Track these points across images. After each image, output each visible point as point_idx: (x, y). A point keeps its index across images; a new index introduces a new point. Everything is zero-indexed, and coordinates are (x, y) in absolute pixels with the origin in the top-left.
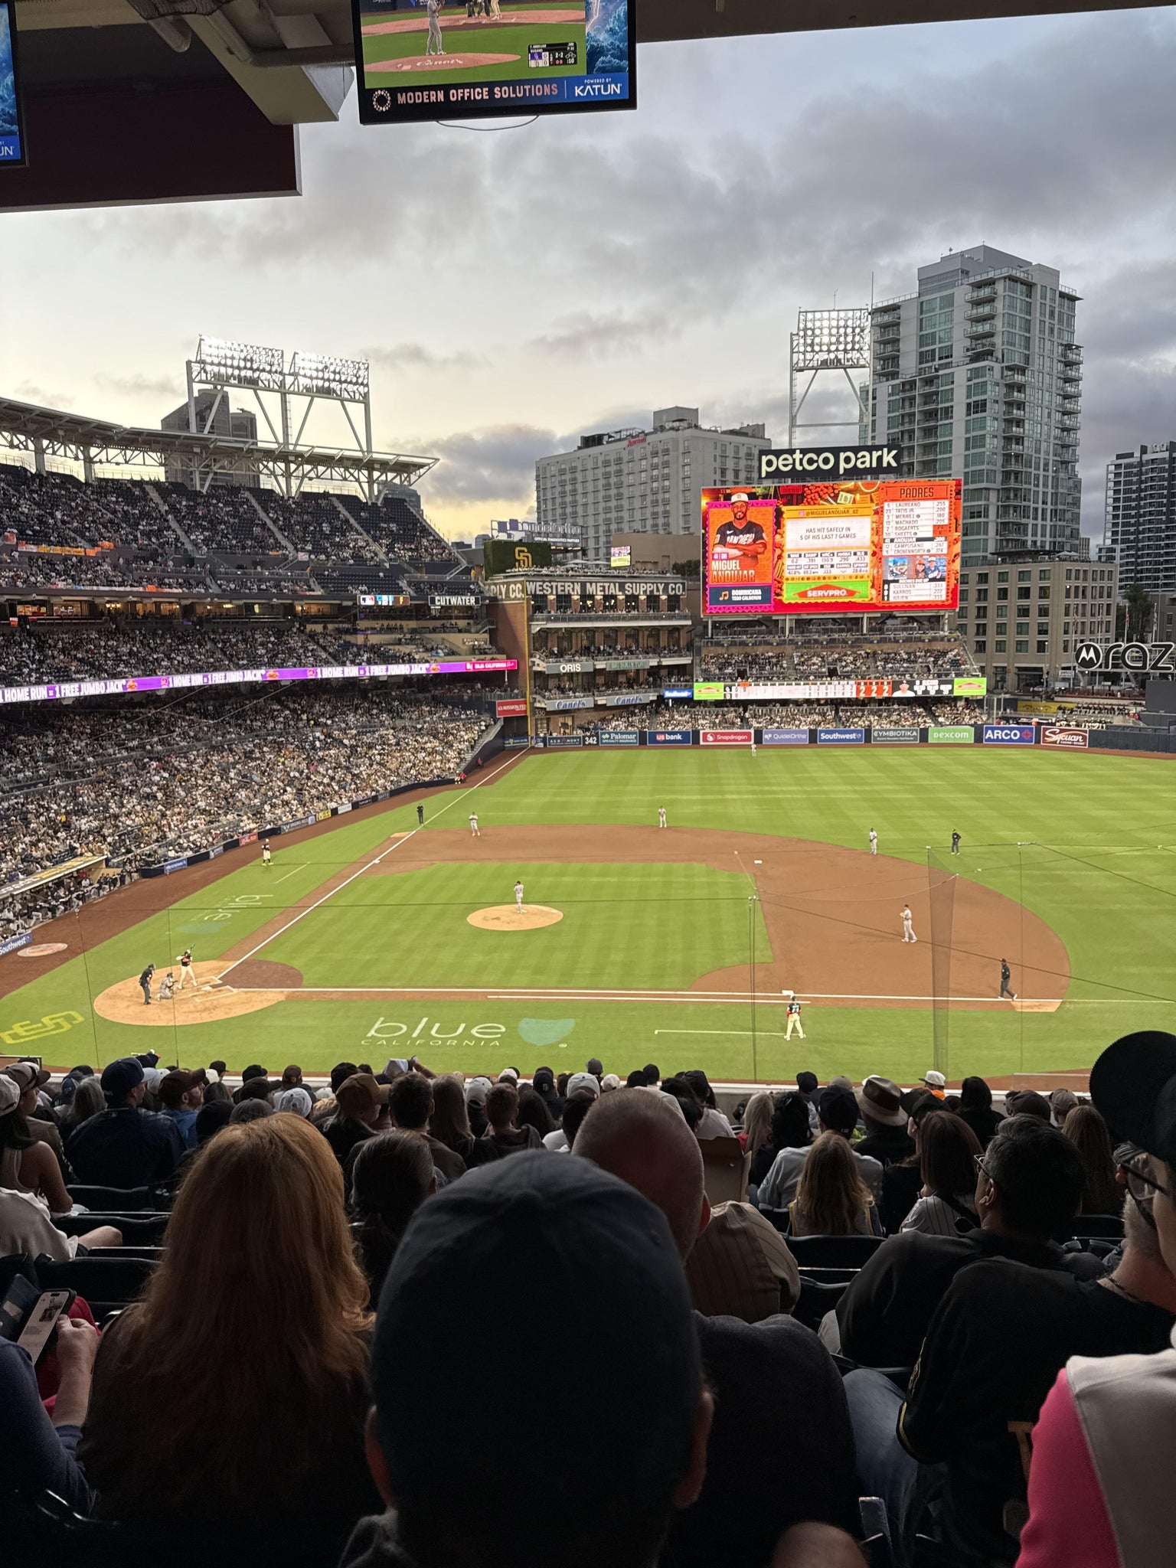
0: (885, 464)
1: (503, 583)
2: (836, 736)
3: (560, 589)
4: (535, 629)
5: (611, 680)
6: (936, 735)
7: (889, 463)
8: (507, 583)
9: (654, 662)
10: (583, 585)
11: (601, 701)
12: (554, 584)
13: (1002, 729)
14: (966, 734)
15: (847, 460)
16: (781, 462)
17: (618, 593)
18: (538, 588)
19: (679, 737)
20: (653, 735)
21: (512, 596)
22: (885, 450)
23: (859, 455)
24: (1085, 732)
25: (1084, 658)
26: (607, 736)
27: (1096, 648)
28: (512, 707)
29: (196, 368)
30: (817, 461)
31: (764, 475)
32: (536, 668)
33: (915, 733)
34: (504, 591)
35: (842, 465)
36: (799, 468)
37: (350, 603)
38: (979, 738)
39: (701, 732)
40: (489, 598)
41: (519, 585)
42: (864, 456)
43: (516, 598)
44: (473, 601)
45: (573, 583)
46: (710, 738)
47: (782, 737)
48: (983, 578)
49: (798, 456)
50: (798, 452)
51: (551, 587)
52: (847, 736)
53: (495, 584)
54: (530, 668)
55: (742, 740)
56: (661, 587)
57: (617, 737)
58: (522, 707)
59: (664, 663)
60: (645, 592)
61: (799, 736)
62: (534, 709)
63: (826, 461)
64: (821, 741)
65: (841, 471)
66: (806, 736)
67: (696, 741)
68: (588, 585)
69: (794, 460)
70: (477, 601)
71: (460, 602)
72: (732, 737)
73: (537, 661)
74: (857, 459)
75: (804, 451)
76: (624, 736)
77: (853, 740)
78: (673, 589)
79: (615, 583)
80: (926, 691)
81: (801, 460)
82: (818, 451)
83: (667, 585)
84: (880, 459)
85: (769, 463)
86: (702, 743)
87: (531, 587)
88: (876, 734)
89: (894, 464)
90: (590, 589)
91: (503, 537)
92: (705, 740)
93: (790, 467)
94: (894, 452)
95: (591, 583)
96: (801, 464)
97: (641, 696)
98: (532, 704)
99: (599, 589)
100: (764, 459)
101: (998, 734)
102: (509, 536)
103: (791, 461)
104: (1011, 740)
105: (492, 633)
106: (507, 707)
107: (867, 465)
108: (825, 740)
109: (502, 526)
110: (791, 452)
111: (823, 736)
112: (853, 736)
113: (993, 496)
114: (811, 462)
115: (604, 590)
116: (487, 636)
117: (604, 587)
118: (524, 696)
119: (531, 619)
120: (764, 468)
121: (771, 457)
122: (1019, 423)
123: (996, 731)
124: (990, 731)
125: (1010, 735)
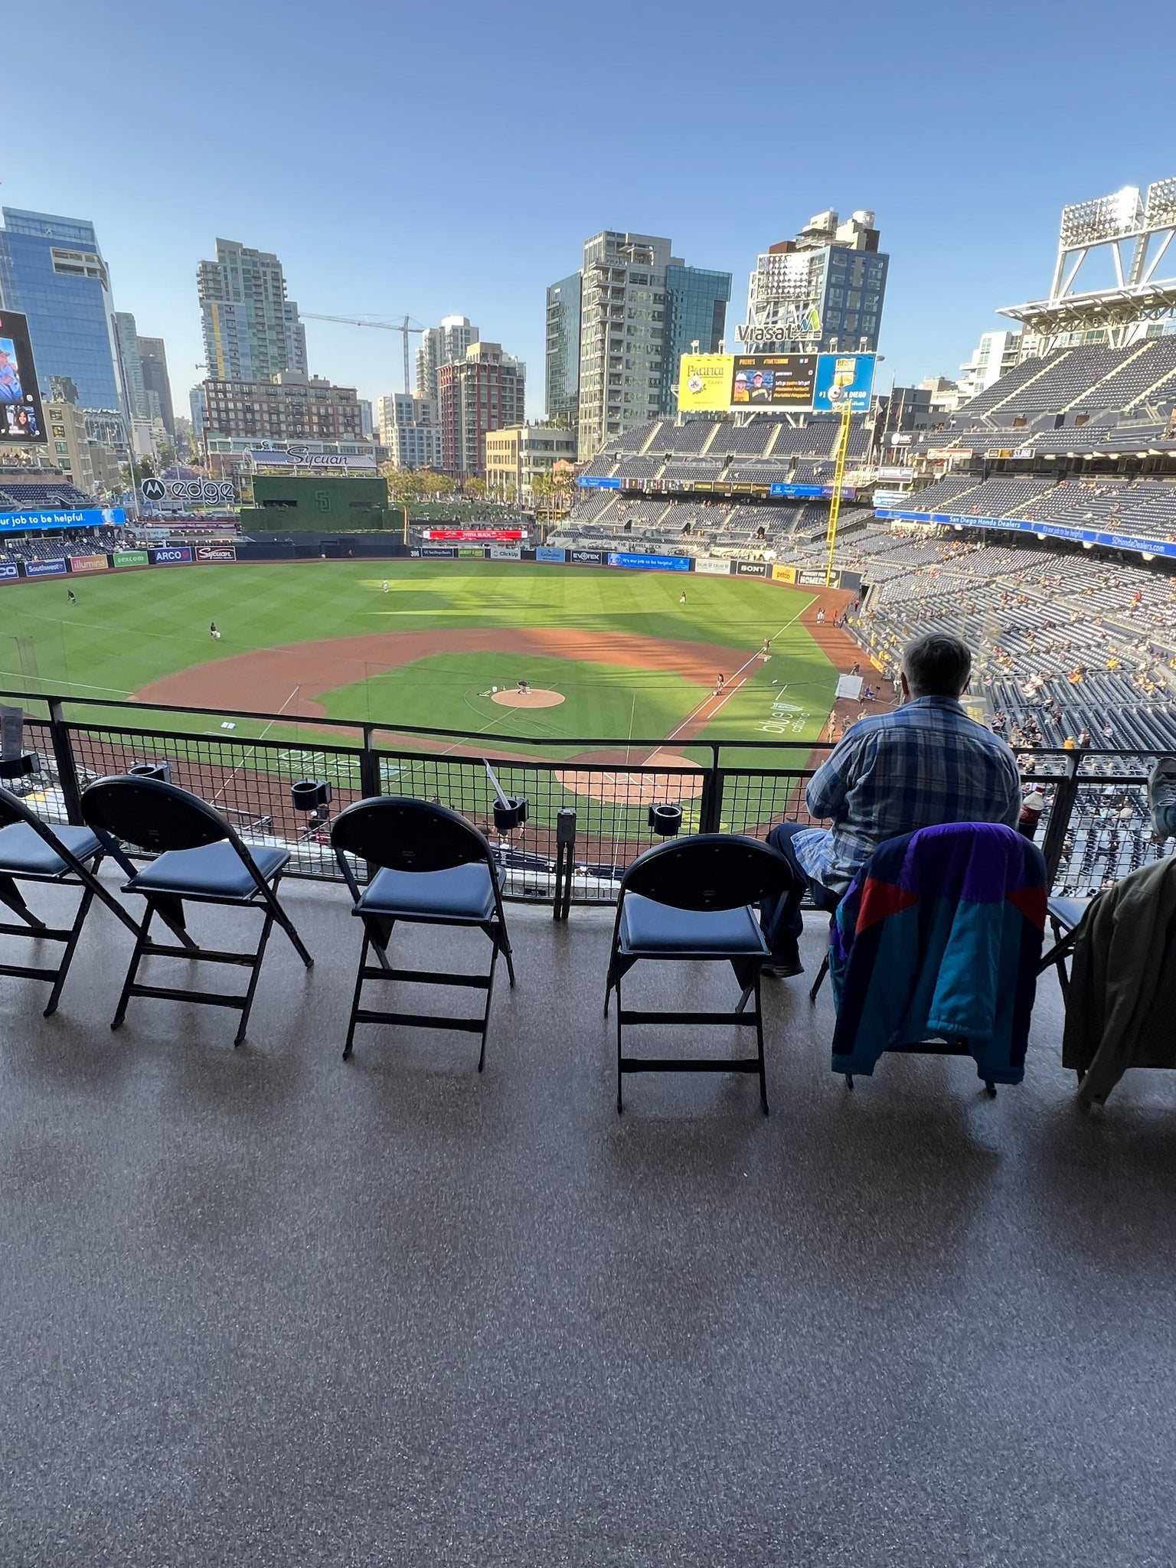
104: (175, 560)
123: (163, 553)
124: (159, 554)
125: (174, 555)
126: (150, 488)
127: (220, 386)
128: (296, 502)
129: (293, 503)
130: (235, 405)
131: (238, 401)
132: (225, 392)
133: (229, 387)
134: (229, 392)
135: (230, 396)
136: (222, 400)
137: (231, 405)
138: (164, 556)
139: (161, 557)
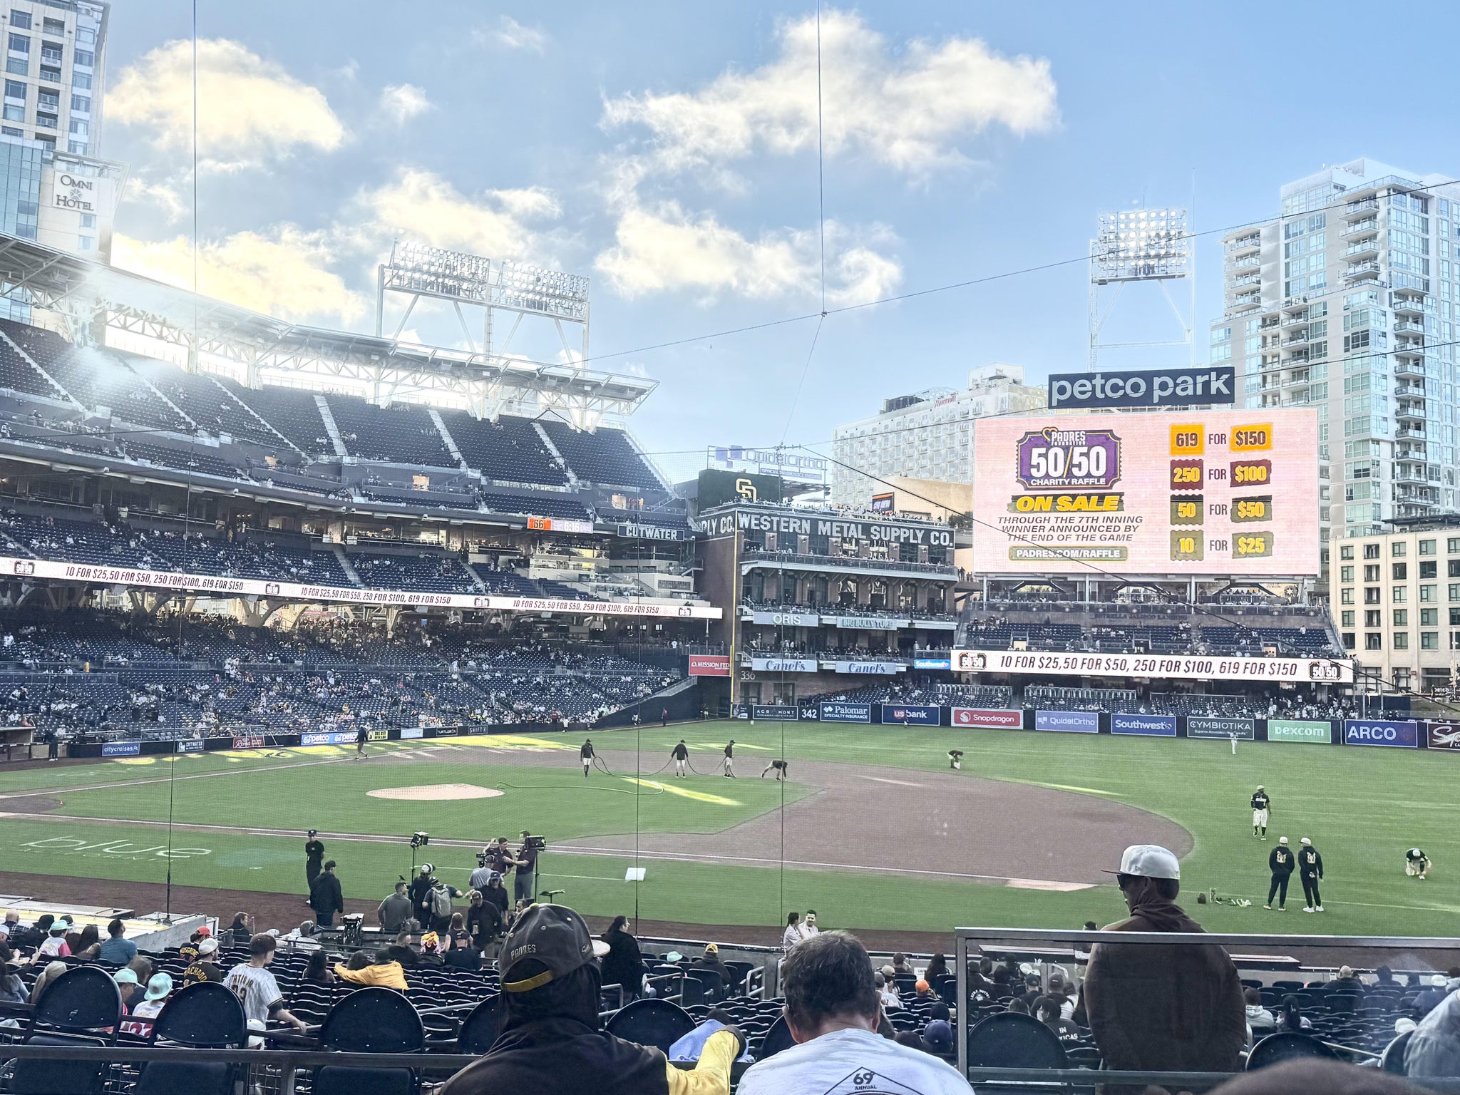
0: (1213, 391)
1: (714, 517)
2: (1136, 724)
3: (783, 524)
4: (745, 570)
5: (846, 642)
6: (1277, 731)
7: (1218, 389)
8: (719, 517)
9: (904, 623)
10: (814, 523)
11: (828, 665)
12: (775, 519)
13: (1371, 725)
14: (1320, 731)
15: (1163, 386)
16: (1077, 389)
17: (860, 536)
18: (753, 522)
19: (923, 715)
20: (890, 710)
21: (723, 531)
22: (1214, 375)
23: (1179, 381)
26: (830, 709)
28: (711, 665)
29: (388, 273)
30: (1123, 388)
31: (1054, 403)
32: (744, 619)
33: (1248, 727)
34: (714, 525)
35: (1157, 393)
36: (1102, 396)
37: (520, 527)
38: (1339, 737)
39: (953, 709)
40: (695, 533)
41: (730, 518)
42: (1184, 382)
43: (726, 534)
44: (674, 536)
45: (800, 519)
46: (964, 718)
47: (1062, 721)
48: (1372, 550)
49: (1098, 382)
50: (1099, 377)
51: (771, 522)
52: (1153, 726)
53: (706, 519)
54: (738, 618)
55: (1007, 724)
56: (920, 535)
57: (842, 711)
58: (724, 666)
59: (917, 626)
60: (898, 538)
61: (1086, 722)
62: (740, 671)
63: (1135, 388)
64: (1116, 730)
65: (1156, 400)
66: (1093, 723)
67: (946, 722)
68: (821, 523)
69: (1094, 386)
70: (679, 535)
71: (657, 535)
72: (995, 719)
73: (745, 608)
74: (1176, 385)
75: (1107, 376)
76: (852, 711)
77: (1159, 731)
78: (936, 538)
79: (856, 524)
81: (1103, 387)
82: (1125, 376)
83: (928, 532)
84: (1207, 385)
85: (1062, 390)
86: (953, 724)
87: (744, 521)
88: (1192, 725)
89: (1225, 391)
90: (823, 529)
91: (721, 466)
92: (958, 721)
93: (1089, 395)
94: (1225, 376)
95: (825, 522)
96: (1103, 391)
97: (884, 665)
98: (737, 663)
99: (835, 529)
100: (1056, 385)
101: (1365, 732)
102: (730, 464)
103: (1089, 387)
104: (1384, 741)
105: (698, 576)
106: (703, 664)
107: (1190, 392)
108: (1121, 730)
109: (721, 453)
110: (1090, 377)
111: (1119, 724)
112: (1160, 726)
113: (1386, 448)
114: (1115, 388)
115: (841, 531)
116: (690, 580)
117: (842, 528)
118: (727, 652)
119: (742, 557)
120: (1056, 396)
121: (1063, 383)
122: (1418, 361)
123: (1362, 728)
124: (1353, 728)
125: (1383, 733)
138: (1362, 733)
139: (1356, 734)
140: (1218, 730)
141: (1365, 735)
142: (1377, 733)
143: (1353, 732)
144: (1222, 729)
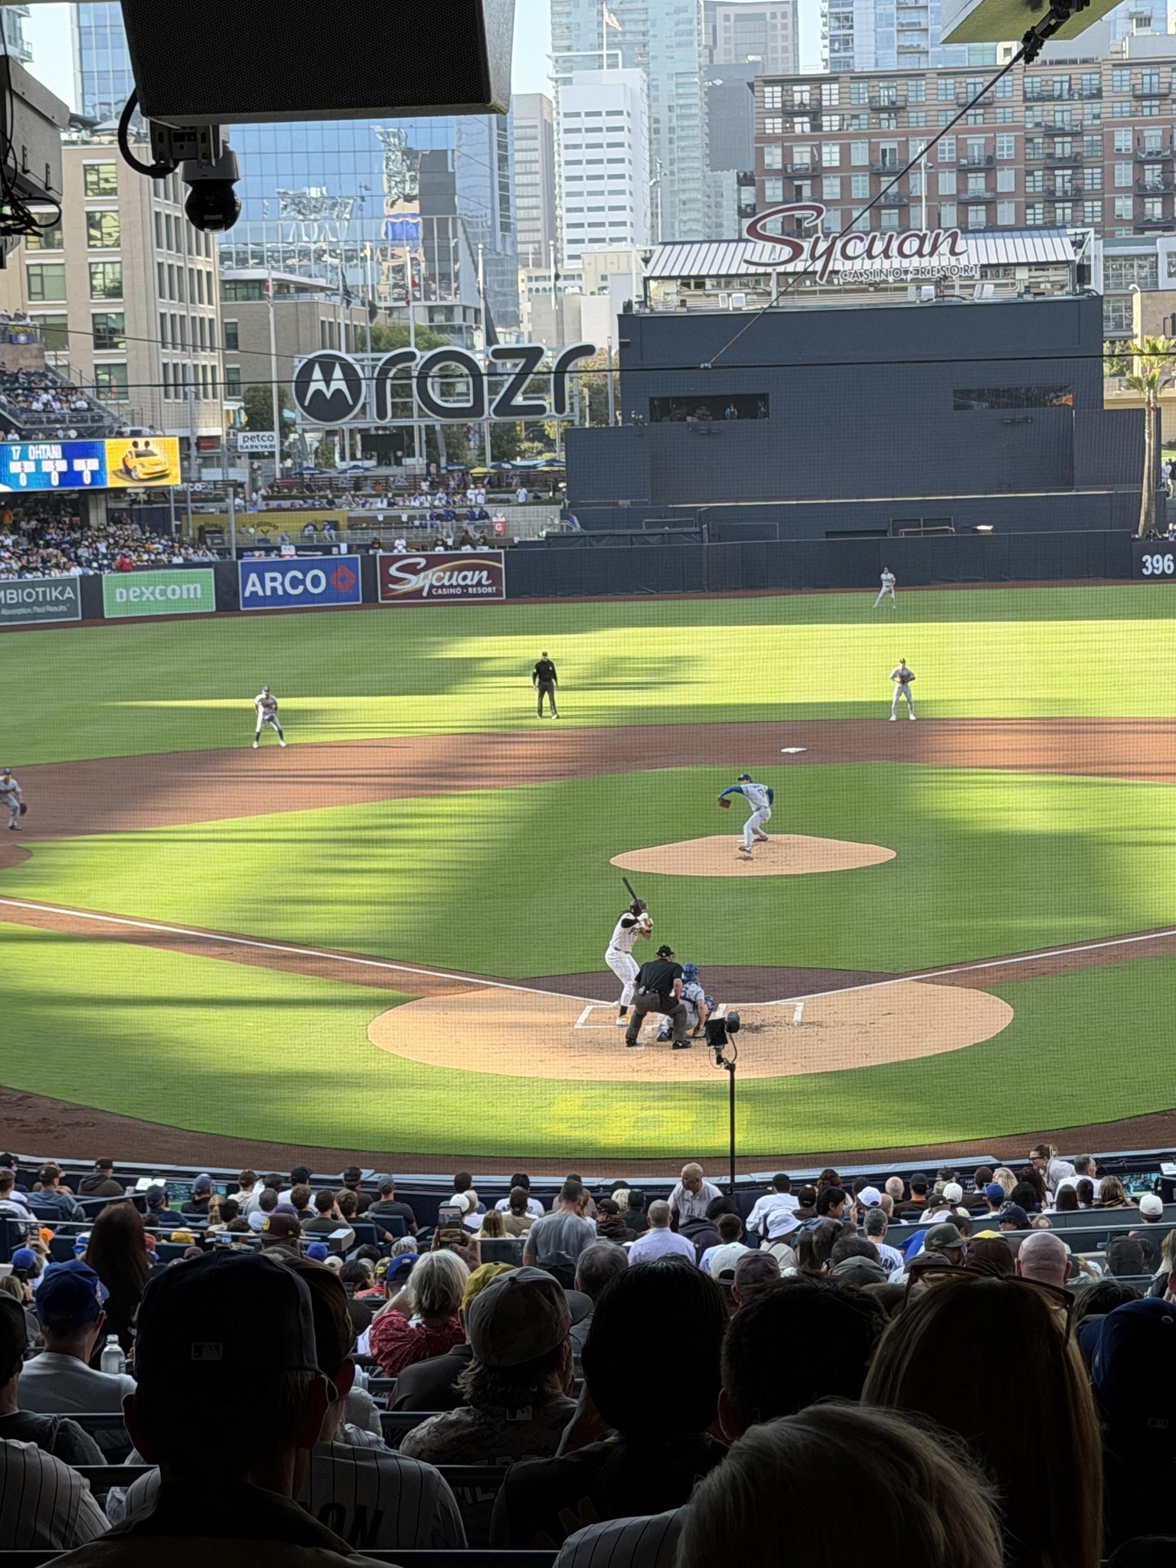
6: (120, 596)
13: (284, 567)
14: (195, 589)
24: (496, 557)
25: (318, 392)
27: (347, 369)
33: (69, 593)
38: (228, 600)
80: (39, 474)
101: (276, 582)
104: (306, 596)
123: (268, 576)
124: (253, 577)
125: (303, 582)
126: (317, 384)
127: (802, 94)
128: (764, 397)
129: (751, 405)
130: (845, 153)
131: (857, 136)
132: (815, 113)
133: (830, 94)
134: (832, 111)
135: (830, 123)
136: (802, 138)
137: (831, 155)
138: (269, 584)
139: (258, 589)
140: (17, 605)
141: (274, 589)
142: (295, 583)
143: (252, 585)
144: (25, 604)
